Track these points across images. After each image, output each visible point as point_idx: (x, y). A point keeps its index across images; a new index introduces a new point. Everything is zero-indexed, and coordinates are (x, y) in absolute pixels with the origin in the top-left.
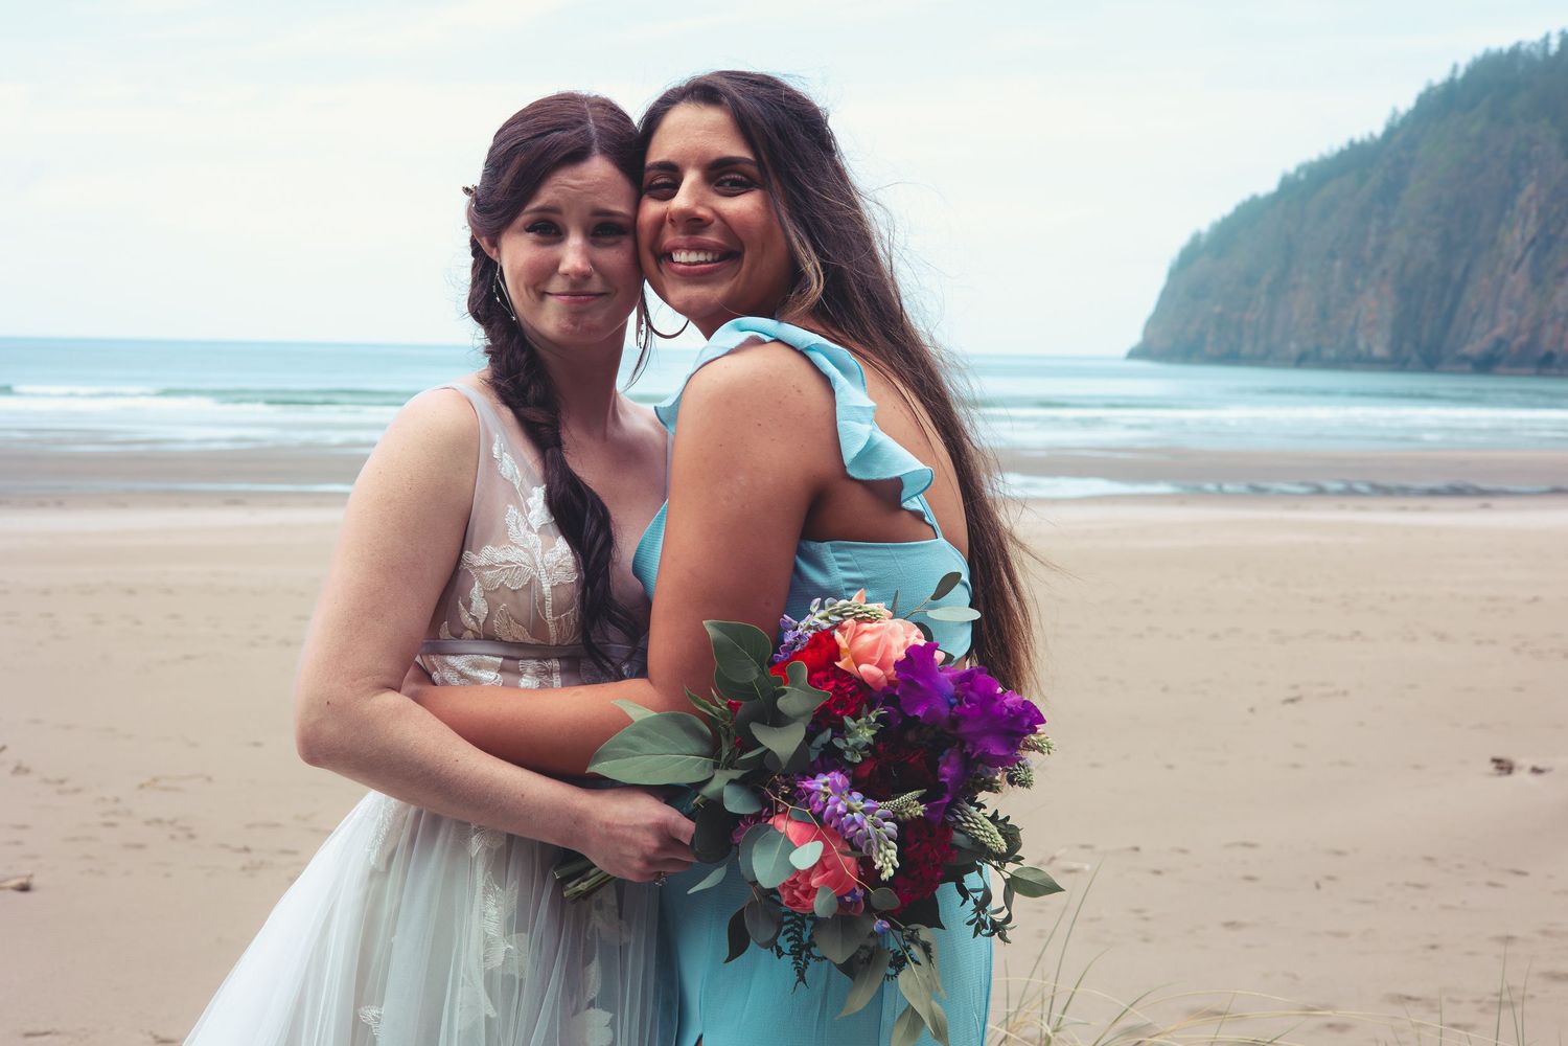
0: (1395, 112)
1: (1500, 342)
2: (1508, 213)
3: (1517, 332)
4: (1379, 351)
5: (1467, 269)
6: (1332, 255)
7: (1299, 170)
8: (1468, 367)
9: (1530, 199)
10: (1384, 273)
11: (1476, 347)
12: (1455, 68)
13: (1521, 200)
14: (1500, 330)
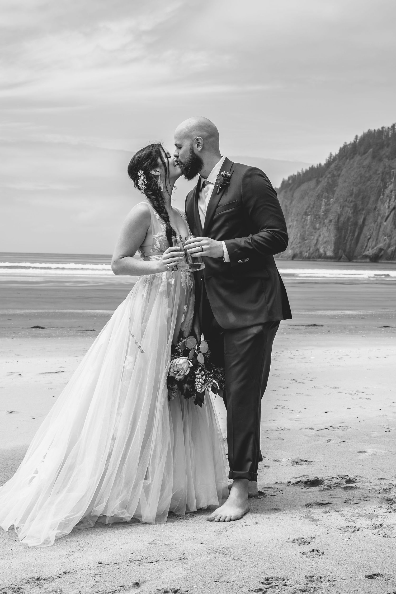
0: (331, 154)
1: (381, 250)
2: (381, 197)
3: (389, 246)
4: (329, 253)
5: (364, 219)
6: (306, 214)
7: (289, 178)
8: (368, 260)
9: (391, 192)
10: (331, 221)
11: (370, 252)
12: (357, 136)
13: (387, 191)
14: (381, 245)
